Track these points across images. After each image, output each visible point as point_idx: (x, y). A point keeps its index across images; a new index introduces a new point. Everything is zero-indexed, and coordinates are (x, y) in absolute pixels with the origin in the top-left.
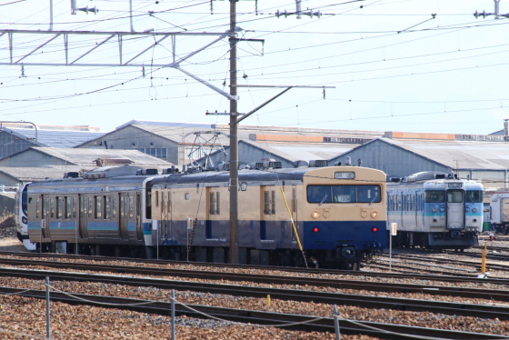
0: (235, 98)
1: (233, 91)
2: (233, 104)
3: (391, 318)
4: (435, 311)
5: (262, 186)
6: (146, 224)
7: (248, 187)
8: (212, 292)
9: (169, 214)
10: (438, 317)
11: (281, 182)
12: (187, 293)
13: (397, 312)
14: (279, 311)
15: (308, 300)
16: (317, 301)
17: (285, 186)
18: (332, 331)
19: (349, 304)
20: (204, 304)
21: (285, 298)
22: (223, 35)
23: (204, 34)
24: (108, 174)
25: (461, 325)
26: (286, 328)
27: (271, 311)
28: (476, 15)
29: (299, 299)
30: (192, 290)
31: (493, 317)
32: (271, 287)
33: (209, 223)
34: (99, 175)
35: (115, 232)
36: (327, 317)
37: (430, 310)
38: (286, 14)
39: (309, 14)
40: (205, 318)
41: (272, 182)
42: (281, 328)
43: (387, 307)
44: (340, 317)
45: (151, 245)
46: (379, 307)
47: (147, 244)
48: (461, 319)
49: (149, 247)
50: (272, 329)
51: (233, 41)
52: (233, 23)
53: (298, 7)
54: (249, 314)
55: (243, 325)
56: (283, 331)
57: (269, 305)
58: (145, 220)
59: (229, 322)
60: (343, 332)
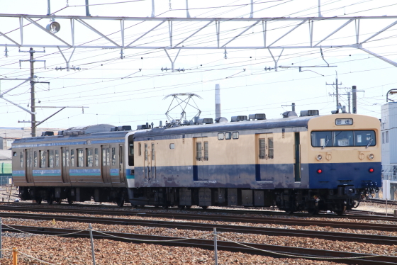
0: (34, 113)
1: (33, 109)
2: (33, 117)
3: (120, 229)
4: (144, 225)
5: (257, 134)
6: (129, 170)
7: (240, 136)
8: (23, 218)
9: (153, 162)
10: (145, 228)
11: (281, 129)
12: (9, 219)
13: (123, 226)
14: (60, 227)
15: (76, 221)
16: (80, 222)
17: (285, 133)
18: (89, 237)
19: (98, 222)
20: (18, 224)
21: (63, 220)
22: (27, 80)
23: (16, 79)
24: (86, 131)
25: (157, 232)
26: (63, 236)
27: (55, 227)
28: (162, 69)
29: (71, 221)
30: (11, 217)
31: (174, 227)
32: (55, 214)
33: (195, 168)
34: (79, 132)
35: (97, 177)
36: (86, 229)
37: (141, 225)
38: (61, 69)
39: (74, 69)
40: (19, 232)
41: (270, 131)
42: (61, 236)
43: (118, 224)
44: (93, 230)
45: (134, 187)
46: (114, 224)
47: (129, 186)
48: (158, 229)
49: (131, 189)
50: (56, 237)
51: (33, 83)
52: (32, 74)
53: (67, 65)
54: (43, 229)
55: (40, 235)
56: (62, 238)
57: (54, 224)
58: (127, 167)
59: (32, 234)
60: (94, 237)
